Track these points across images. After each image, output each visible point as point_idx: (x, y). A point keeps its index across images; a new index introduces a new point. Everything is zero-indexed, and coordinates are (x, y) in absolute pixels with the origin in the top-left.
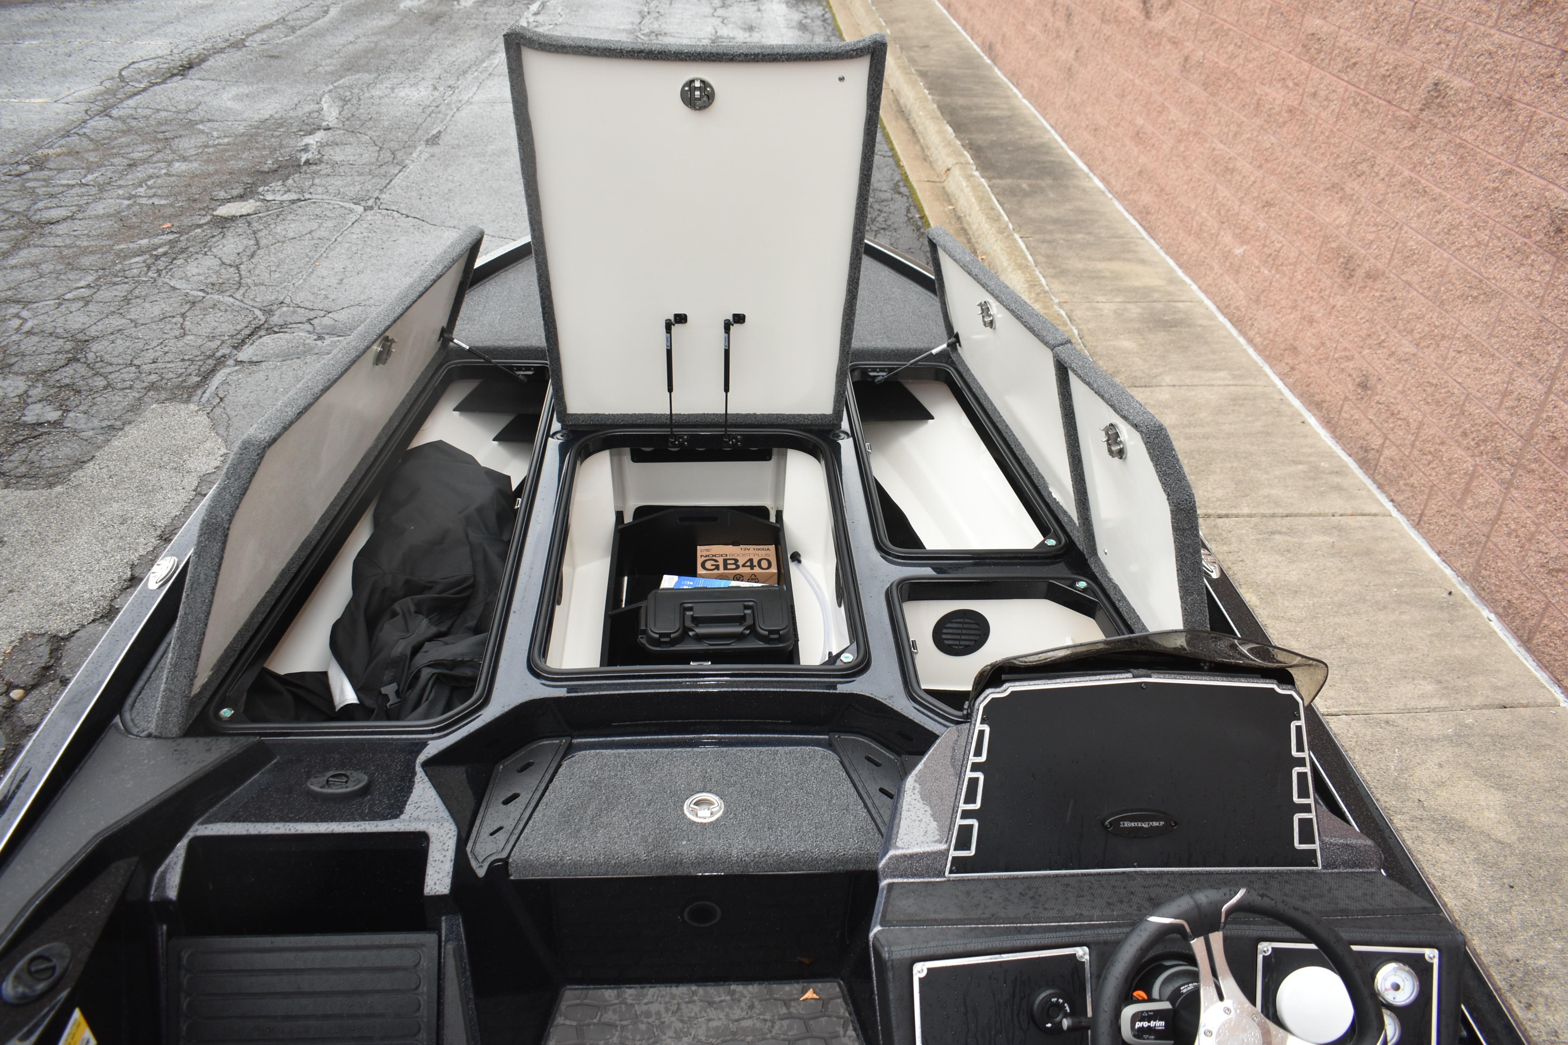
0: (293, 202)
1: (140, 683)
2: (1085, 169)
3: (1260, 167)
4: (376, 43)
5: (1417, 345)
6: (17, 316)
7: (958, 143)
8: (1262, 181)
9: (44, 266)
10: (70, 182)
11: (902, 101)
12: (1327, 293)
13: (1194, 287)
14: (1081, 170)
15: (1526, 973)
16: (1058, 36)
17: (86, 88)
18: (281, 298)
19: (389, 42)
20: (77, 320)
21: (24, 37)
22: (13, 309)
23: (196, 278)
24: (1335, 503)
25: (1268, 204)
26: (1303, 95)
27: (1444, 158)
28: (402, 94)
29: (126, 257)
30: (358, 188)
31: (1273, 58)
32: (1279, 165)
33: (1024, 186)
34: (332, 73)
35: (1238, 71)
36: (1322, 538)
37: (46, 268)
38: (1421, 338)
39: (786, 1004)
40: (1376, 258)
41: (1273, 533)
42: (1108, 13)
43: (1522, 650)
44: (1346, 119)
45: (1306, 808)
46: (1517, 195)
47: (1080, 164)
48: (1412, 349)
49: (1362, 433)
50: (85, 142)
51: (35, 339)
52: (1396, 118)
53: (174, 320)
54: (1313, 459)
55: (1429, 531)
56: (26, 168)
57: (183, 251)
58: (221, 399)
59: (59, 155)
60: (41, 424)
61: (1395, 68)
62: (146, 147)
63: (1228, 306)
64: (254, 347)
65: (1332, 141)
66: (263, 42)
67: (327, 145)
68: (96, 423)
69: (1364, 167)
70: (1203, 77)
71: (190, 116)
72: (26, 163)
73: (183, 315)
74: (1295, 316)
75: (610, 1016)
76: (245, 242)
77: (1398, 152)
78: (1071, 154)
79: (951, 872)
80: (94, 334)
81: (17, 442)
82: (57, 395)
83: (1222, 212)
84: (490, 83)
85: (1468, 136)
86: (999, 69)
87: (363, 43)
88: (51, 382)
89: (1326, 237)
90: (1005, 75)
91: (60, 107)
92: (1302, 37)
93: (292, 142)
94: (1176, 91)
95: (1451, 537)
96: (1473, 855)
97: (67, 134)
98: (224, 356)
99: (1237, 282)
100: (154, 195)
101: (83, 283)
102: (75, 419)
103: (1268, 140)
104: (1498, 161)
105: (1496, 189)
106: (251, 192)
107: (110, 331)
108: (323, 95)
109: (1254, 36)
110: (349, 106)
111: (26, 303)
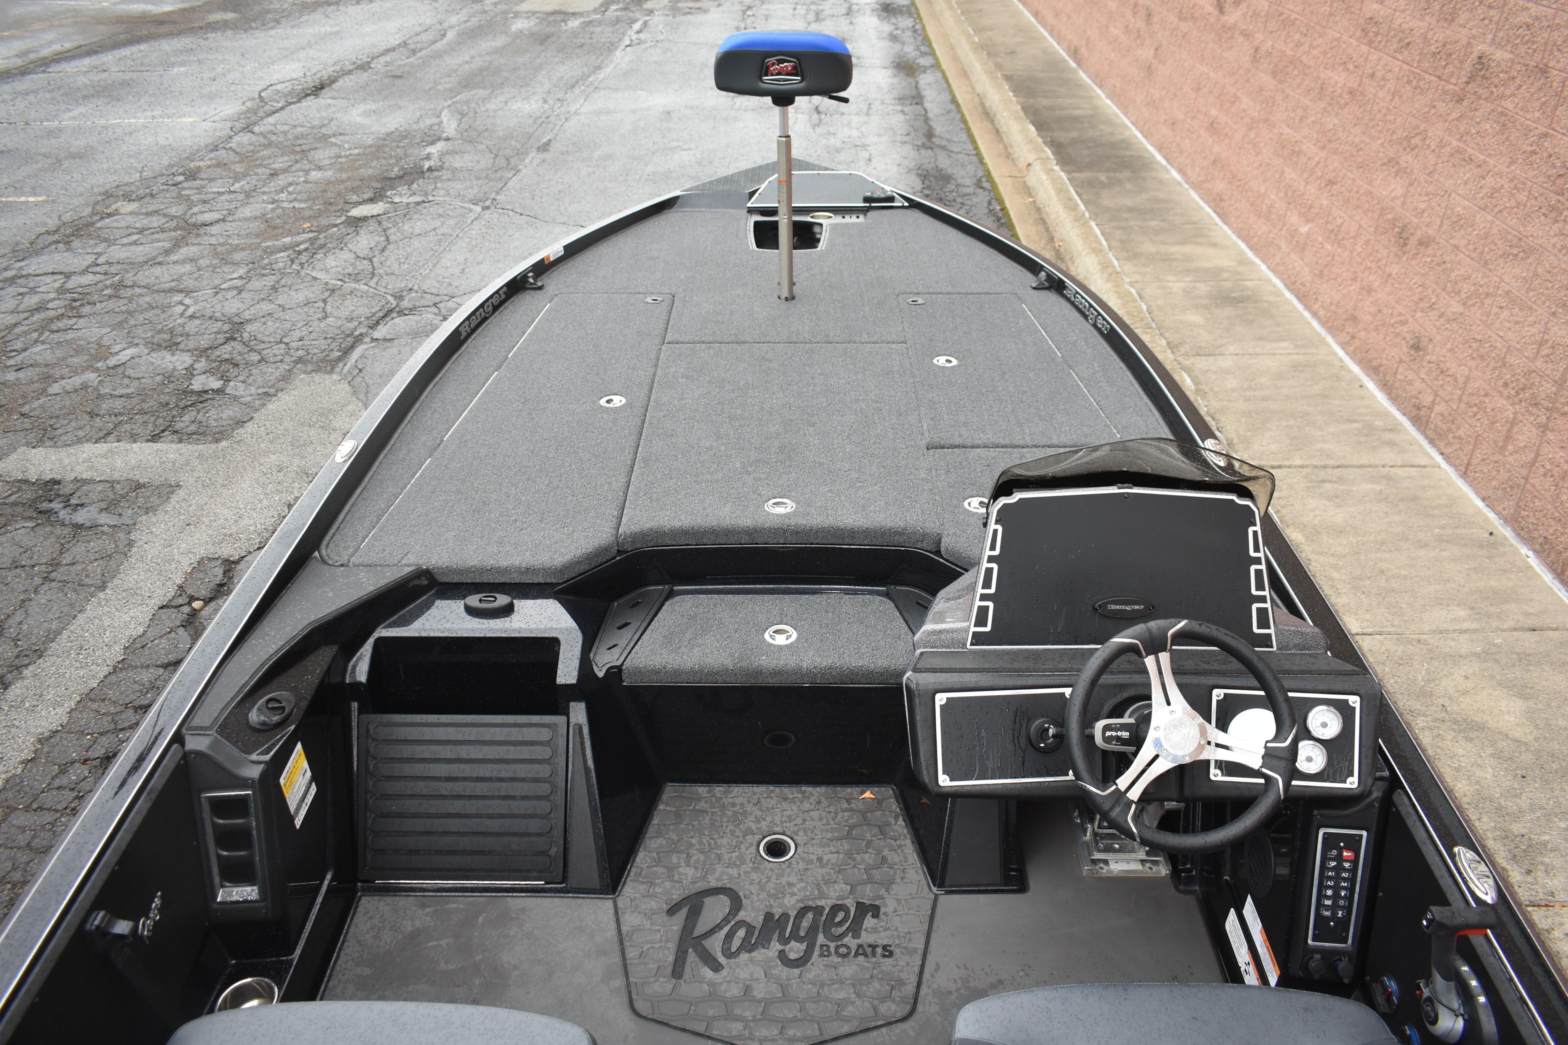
0: (418, 203)
1: (332, 531)
2: (1164, 162)
3: (1324, 147)
4: (490, 62)
5: (1464, 304)
6: (181, 303)
7: (1040, 140)
8: (1325, 161)
9: (201, 261)
10: (221, 190)
11: (987, 104)
12: (1384, 262)
13: (1264, 267)
14: (1159, 163)
15: (1530, 846)
16: (1139, 36)
17: (230, 108)
18: (410, 286)
19: (502, 61)
20: (233, 306)
21: (173, 65)
22: (178, 297)
23: (334, 270)
24: (1387, 456)
25: (1331, 183)
26: (1362, 77)
27: (1488, 126)
28: (515, 107)
29: (272, 253)
30: (476, 191)
31: (1335, 43)
32: (1340, 144)
33: (1103, 178)
34: (450, 90)
35: (1304, 59)
36: (1369, 486)
37: (203, 262)
38: (1467, 298)
39: (848, 801)
40: (1427, 225)
41: (1322, 482)
42: (1185, 10)
43: (1556, 582)
44: (1401, 97)
45: (1263, 599)
46: (1551, 156)
47: (1159, 158)
48: (1460, 309)
49: (1415, 393)
50: (232, 156)
51: (197, 322)
52: (1445, 92)
53: (317, 305)
54: (1368, 418)
55: (1475, 479)
56: (181, 178)
57: (322, 247)
58: (360, 370)
59: (209, 167)
60: (206, 392)
61: (1444, 45)
62: (286, 158)
63: (1294, 283)
64: (387, 327)
65: (1389, 118)
66: (387, 64)
67: (447, 153)
68: (253, 390)
69: (1416, 141)
70: (1272, 66)
71: (324, 130)
72: (181, 174)
73: (324, 301)
74: (1355, 287)
75: (702, 805)
76: (377, 238)
77: (1447, 124)
78: (1151, 148)
79: (972, 644)
80: (247, 317)
81: (187, 407)
82: (218, 367)
83: (1289, 193)
84: (596, 96)
85: (1509, 104)
86: (1084, 71)
87: (478, 63)
88: (213, 357)
89: (1383, 209)
90: (1089, 77)
91: (208, 125)
92: (1362, 21)
93: (416, 152)
94: (1248, 81)
95: (1494, 483)
96: (1489, 751)
97: (216, 149)
98: (361, 335)
99: (1302, 259)
100: (295, 200)
101: (235, 275)
102: (235, 388)
103: (1331, 121)
104: (1535, 125)
105: (1534, 152)
106: (380, 196)
107: (261, 314)
108: (443, 108)
109: (1319, 23)
110: (466, 119)
111: (188, 292)
